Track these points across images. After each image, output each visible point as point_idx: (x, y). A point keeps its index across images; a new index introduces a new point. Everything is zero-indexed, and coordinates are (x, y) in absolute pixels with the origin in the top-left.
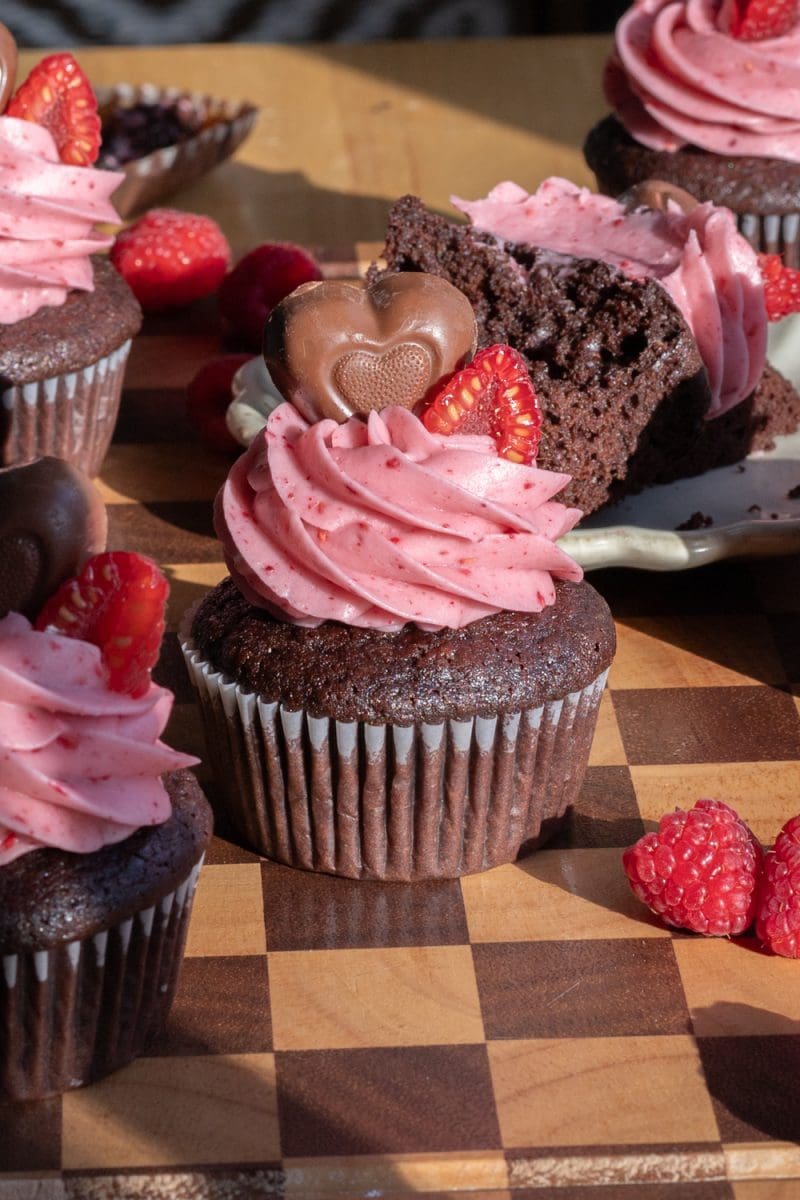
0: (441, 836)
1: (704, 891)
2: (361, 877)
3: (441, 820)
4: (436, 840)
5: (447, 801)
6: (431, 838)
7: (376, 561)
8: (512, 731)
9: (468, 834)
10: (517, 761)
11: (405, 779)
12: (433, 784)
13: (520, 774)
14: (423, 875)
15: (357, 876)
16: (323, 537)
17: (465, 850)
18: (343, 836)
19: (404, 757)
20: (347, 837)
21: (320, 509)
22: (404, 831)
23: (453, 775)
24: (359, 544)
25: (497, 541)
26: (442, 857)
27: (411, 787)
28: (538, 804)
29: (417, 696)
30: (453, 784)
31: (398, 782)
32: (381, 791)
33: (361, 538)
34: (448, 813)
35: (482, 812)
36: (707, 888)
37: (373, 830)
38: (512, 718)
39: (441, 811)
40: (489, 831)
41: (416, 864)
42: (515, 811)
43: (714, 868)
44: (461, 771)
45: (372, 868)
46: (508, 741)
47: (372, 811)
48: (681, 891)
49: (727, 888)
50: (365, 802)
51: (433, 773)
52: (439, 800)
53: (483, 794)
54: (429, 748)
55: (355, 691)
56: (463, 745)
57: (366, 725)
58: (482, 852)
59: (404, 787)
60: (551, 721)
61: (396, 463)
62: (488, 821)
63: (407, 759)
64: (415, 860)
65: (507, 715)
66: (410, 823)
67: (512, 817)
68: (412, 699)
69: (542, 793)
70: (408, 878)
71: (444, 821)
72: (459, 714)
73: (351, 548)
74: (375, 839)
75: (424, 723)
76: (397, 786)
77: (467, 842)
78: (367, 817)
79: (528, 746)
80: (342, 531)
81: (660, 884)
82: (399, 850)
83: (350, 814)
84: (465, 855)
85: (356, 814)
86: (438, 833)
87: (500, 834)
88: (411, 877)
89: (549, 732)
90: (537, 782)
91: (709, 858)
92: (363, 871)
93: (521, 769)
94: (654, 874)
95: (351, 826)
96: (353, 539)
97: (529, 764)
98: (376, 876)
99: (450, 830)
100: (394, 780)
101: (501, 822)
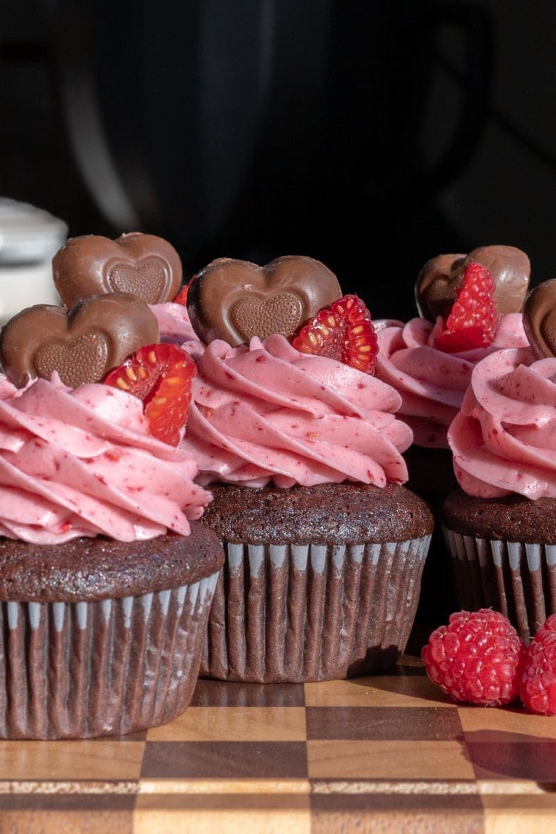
0: (286, 644)
1: (480, 663)
2: (227, 677)
3: (286, 630)
4: (282, 646)
5: (290, 615)
6: (278, 647)
7: (243, 425)
8: (339, 561)
9: (307, 645)
10: (345, 591)
11: (258, 592)
12: (279, 597)
13: (347, 602)
14: (273, 677)
15: (225, 677)
16: (209, 413)
17: (305, 659)
18: (214, 641)
19: (256, 573)
20: (217, 642)
21: (209, 394)
22: (258, 638)
23: (295, 591)
24: (232, 415)
25: (334, 420)
26: (287, 662)
27: (262, 600)
28: (363, 632)
29: (266, 524)
30: (294, 599)
31: (253, 594)
32: (241, 602)
33: (234, 411)
34: (291, 626)
35: (318, 627)
36: (483, 661)
37: (235, 635)
38: (338, 549)
39: (286, 623)
40: (323, 646)
41: (268, 668)
42: (343, 632)
43: (488, 648)
44: (300, 589)
45: (235, 669)
46: (336, 569)
47: (235, 619)
48: (464, 665)
49: (497, 660)
50: (230, 612)
51: (279, 587)
52: (283, 612)
53: (318, 610)
54: (274, 565)
55: (222, 518)
56: (301, 565)
57: (229, 544)
58: (318, 662)
59: (257, 598)
60: (372, 561)
61: (262, 359)
62: (323, 637)
63: (258, 573)
64: (267, 663)
65: (335, 546)
66: (262, 631)
67: (342, 637)
68: (262, 525)
69: (366, 623)
70: (262, 680)
71: (288, 631)
72: (299, 541)
73: (226, 418)
74: (236, 644)
75: (271, 545)
76: (252, 597)
77: (306, 652)
78: (231, 625)
79: (353, 577)
80: (222, 409)
81: (448, 662)
82: (254, 653)
83: (218, 623)
84: (305, 664)
85: (223, 623)
86: (284, 641)
87: (332, 648)
88: (264, 678)
89: (370, 570)
90: (362, 613)
91: (485, 641)
92: (229, 672)
93: (348, 597)
94: (444, 654)
95: (219, 633)
96: (229, 411)
97: (354, 593)
98: (238, 676)
99: (292, 638)
100: (250, 593)
101: (333, 639)
